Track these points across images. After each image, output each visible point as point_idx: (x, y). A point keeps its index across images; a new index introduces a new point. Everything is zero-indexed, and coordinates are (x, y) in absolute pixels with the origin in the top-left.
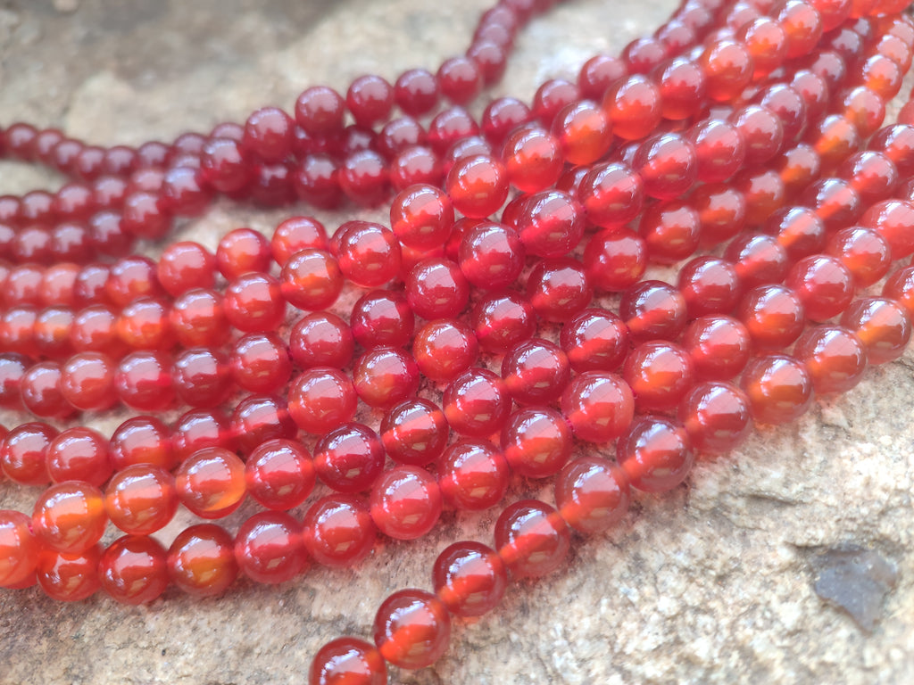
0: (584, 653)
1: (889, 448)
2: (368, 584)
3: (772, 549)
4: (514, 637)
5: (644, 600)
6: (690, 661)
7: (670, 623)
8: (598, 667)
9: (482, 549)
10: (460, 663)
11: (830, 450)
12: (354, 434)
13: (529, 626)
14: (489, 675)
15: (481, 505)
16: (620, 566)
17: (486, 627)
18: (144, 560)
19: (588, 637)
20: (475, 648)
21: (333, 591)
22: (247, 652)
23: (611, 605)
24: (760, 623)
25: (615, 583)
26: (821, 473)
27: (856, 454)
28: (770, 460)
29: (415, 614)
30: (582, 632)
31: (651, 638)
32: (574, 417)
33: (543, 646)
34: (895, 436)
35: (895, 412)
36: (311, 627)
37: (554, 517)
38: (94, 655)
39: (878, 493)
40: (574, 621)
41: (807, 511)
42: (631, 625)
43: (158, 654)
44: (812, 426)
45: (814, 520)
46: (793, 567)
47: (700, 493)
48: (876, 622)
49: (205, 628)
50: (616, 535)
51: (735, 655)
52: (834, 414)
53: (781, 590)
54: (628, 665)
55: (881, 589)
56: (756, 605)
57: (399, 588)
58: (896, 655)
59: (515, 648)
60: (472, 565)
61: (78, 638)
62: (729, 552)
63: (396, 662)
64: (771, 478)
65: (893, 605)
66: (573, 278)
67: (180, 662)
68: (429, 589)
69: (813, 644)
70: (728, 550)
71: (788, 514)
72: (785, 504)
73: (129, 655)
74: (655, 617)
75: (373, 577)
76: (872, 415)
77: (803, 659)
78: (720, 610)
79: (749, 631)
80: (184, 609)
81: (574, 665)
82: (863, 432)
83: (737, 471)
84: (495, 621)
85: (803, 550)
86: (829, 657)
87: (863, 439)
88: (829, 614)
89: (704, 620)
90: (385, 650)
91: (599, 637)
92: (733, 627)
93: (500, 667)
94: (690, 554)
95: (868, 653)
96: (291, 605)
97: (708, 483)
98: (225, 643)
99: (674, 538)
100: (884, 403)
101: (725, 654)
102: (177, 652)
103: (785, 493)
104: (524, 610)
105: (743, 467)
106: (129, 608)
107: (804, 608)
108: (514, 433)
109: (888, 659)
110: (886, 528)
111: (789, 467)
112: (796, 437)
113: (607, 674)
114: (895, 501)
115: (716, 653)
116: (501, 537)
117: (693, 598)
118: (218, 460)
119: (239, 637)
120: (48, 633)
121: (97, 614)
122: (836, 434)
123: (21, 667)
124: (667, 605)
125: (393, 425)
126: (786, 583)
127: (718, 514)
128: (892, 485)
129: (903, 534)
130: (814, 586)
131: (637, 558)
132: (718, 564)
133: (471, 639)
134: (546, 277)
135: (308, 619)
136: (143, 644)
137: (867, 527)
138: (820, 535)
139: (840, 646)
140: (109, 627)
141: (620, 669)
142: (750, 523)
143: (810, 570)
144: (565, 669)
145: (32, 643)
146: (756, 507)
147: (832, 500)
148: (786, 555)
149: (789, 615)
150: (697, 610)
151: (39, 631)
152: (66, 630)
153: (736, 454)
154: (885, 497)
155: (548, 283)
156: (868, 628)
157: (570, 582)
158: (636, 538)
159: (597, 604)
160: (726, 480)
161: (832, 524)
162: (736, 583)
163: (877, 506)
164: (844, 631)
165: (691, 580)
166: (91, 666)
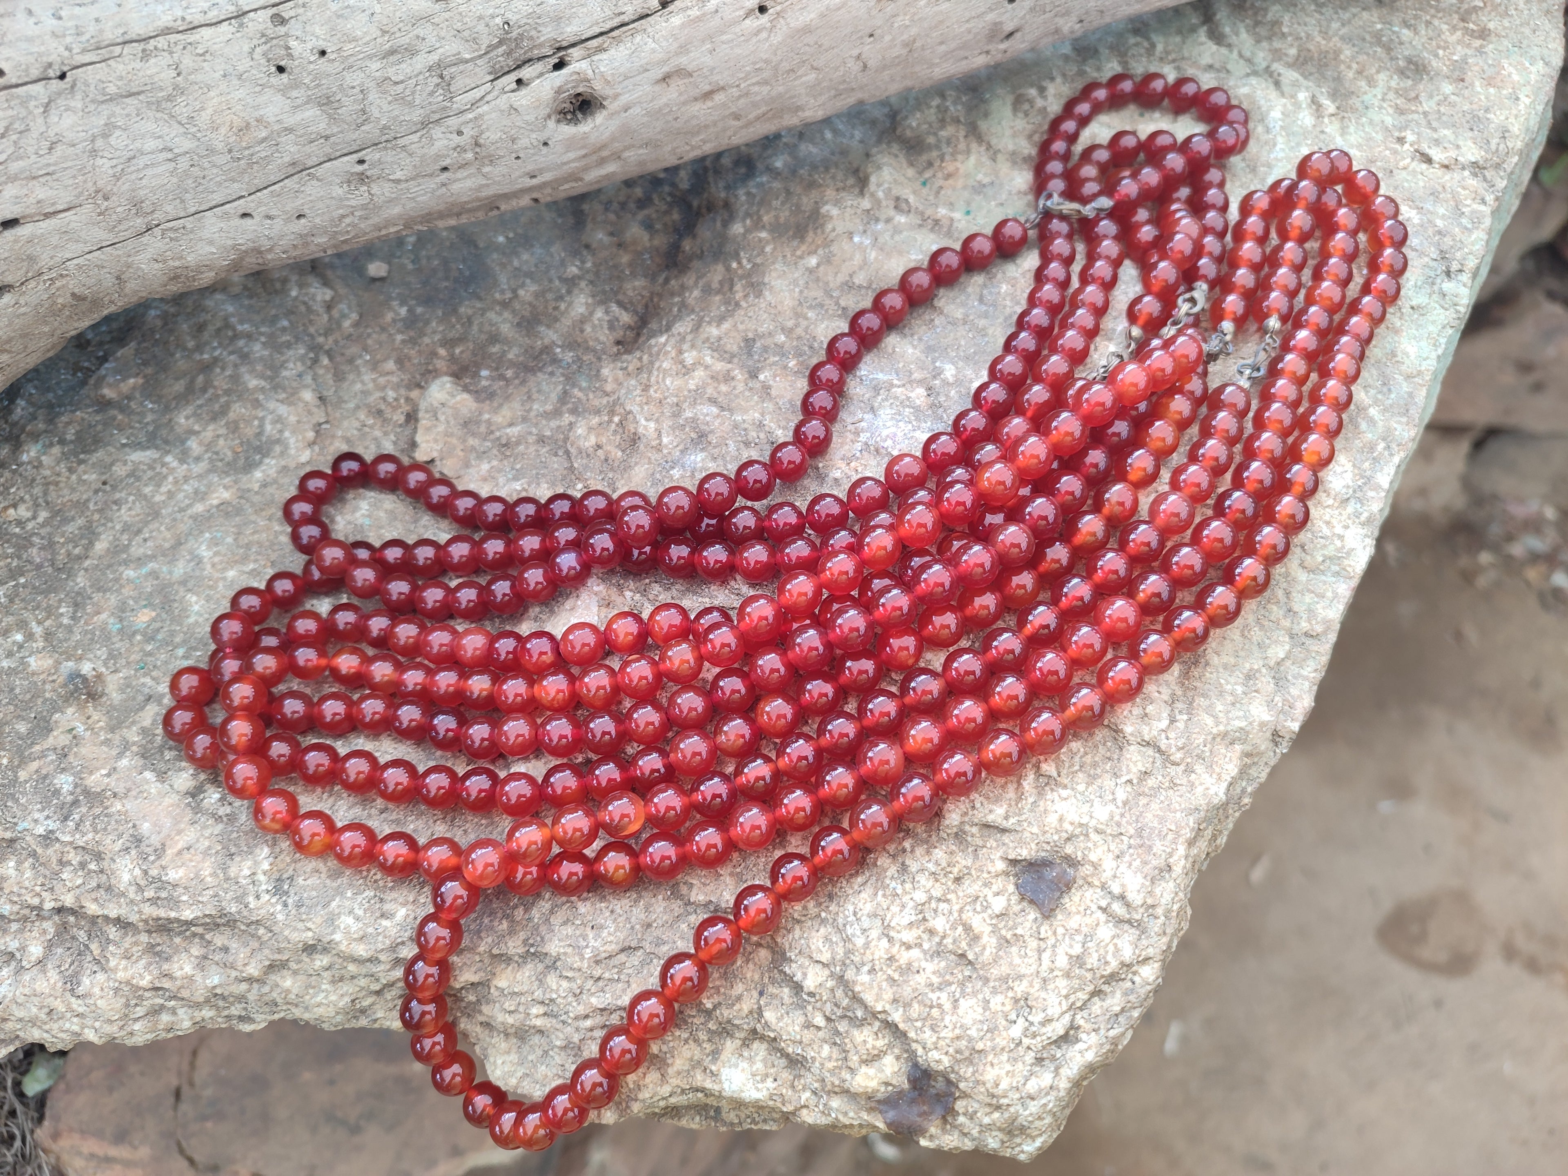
0: (866, 925)
1: (1082, 794)
2: (728, 880)
3: (992, 861)
4: (823, 915)
5: (905, 892)
6: (931, 932)
7: (920, 908)
8: (874, 934)
9: (801, 857)
10: (789, 931)
11: (1041, 794)
12: (716, 780)
13: (833, 907)
14: (807, 938)
15: (801, 828)
16: (892, 870)
17: (805, 908)
18: (578, 868)
19: (869, 916)
20: (798, 922)
21: (704, 884)
22: (649, 925)
23: (884, 896)
24: (979, 908)
25: (888, 881)
26: (1031, 811)
27: (1057, 798)
28: (997, 800)
29: (759, 901)
30: (865, 912)
31: (909, 915)
32: (863, 771)
33: (840, 921)
34: (1088, 784)
35: (1095, 765)
36: (690, 909)
37: (848, 837)
38: (543, 929)
39: (1067, 826)
40: (860, 905)
41: (1018, 836)
42: (895, 909)
43: (589, 929)
44: (1031, 776)
45: (1021, 842)
46: (1006, 874)
47: (947, 822)
48: (1052, 910)
49: (619, 911)
50: (891, 848)
51: (960, 928)
52: (1048, 768)
53: (995, 888)
54: (892, 934)
55: (1060, 889)
56: (978, 898)
57: (750, 883)
58: (1060, 931)
59: (823, 921)
60: (795, 869)
61: (530, 919)
62: (964, 863)
63: (746, 931)
64: (997, 814)
65: (1066, 900)
66: (868, 665)
67: (605, 933)
68: (769, 884)
69: (1011, 923)
70: (963, 861)
71: (1006, 838)
72: (1004, 831)
73: (569, 930)
74: (911, 904)
75: (731, 874)
76: (1077, 768)
77: (1003, 932)
78: (954, 900)
79: (970, 914)
80: (603, 898)
81: (858, 933)
82: (1066, 781)
83: (973, 807)
84: (811, 904)
85: (1014, 862)
86: (1019, 931)
87: (1065, 787)
88: (1025, 904)
89: (943, 906)
90: (741, 923)
91: (876, 916)
92: (961, 911)
93: (814, 934)
94: (937, 864)
95: (1042, 930)
96: (676, 894)
97: (953, 815)
98: (633, 919)
99: (928, 852)
100: (1088, 759)
101: (954, 928)
102: (602, 927)
103: (1005, 824)
104: (831, 897)
105: (978, 805)
106: (564, 899)
107: (1009, 900)
108: (824, 780)
109: (1055, 933)
110: (1069, 850)
111: (1010, 805)
112: (1019, 784)
113: (879, 939)
114: (1078, 831)
115: (948, 927)
116: (814, 850)
117: (937, 892)
118: (625, 800)
119: (643, 916)
120: (506, 916)
121: (542, 903)
122: (1047, 783)
123: (490, 940)
124: (920, 896)
125: (742, 772)
126: (998, 884)
127: (959, 836)
128: (1077, 820)
129: (1079, 854)
130: (1017, 885)
131: (903, 864)
132: (955, 870)
133: (796, 916)
134: (849, 664)
135: (689, 903)
136: (578, 922)
137: (1056, 848)
138: (1024, 853)
139: (1028, 925)
140: (552, 912)
141: (887, 936)
142: (981, 843)
143: (1016, 875)
144: (853, 935)
145: (496, 923)
146: (986, 832)
147: (1035, 830)
148: (1001, 866)
149: (998, 904)
150: (939, 900)
151: (499, 915)
152: (519, 913)
153: (974, 795)
154: (1070, 828)
155: (849, 668)
156: (1048, 915)
157: (860, 879)
158: (904, 851)
159: (876, 894)
160: (966, 814)
161: (1033, 846)
162: (967, 882)
163: (1065, 835)
164: (1033, 914)
165: (937, 880)
166: (542, 939)
